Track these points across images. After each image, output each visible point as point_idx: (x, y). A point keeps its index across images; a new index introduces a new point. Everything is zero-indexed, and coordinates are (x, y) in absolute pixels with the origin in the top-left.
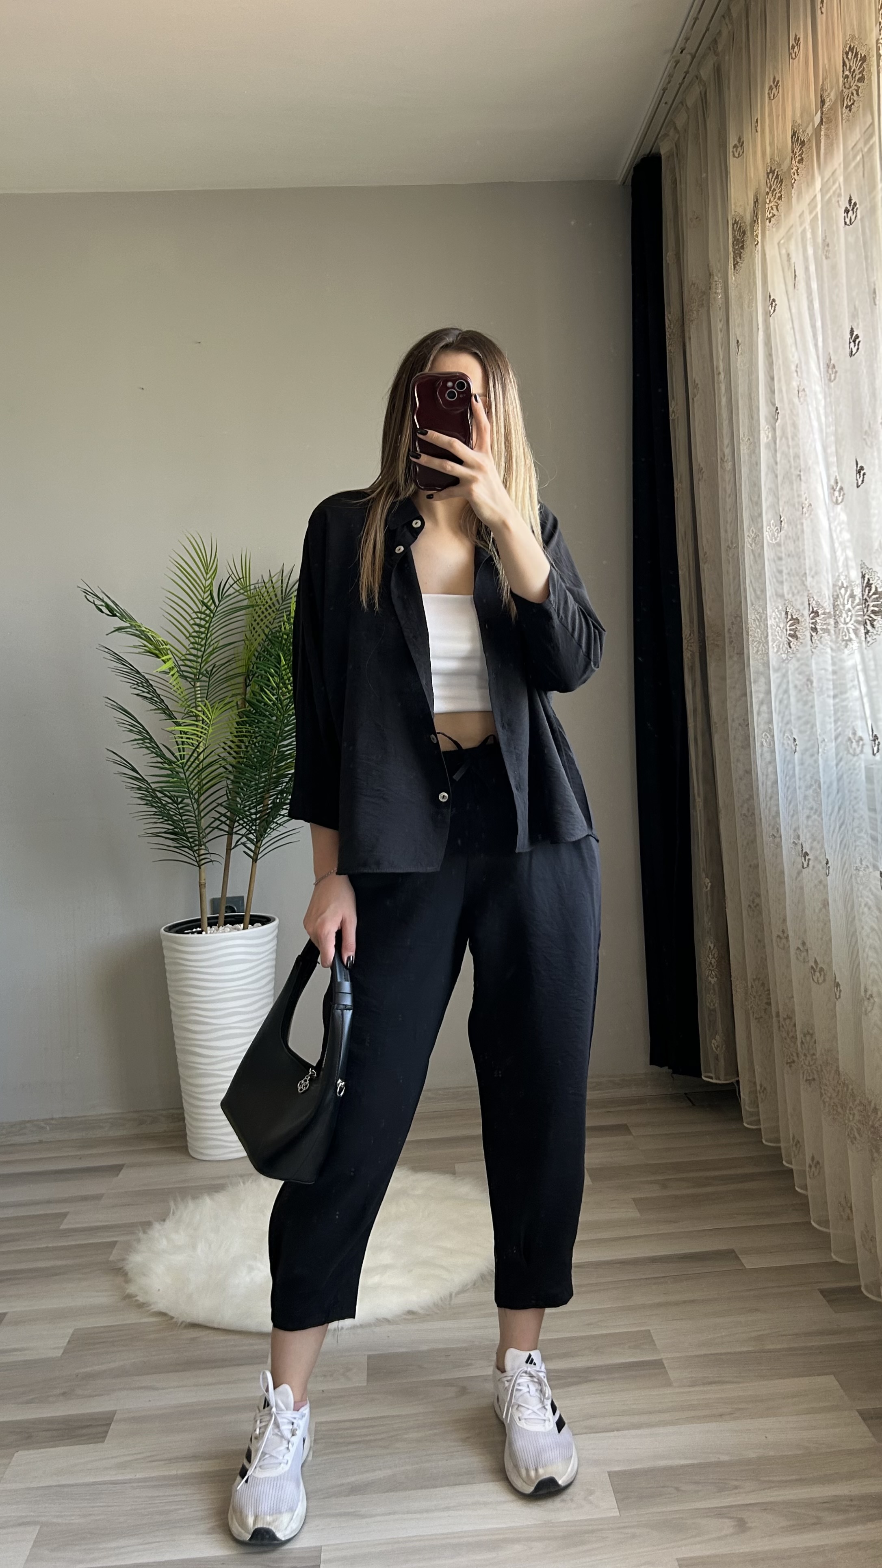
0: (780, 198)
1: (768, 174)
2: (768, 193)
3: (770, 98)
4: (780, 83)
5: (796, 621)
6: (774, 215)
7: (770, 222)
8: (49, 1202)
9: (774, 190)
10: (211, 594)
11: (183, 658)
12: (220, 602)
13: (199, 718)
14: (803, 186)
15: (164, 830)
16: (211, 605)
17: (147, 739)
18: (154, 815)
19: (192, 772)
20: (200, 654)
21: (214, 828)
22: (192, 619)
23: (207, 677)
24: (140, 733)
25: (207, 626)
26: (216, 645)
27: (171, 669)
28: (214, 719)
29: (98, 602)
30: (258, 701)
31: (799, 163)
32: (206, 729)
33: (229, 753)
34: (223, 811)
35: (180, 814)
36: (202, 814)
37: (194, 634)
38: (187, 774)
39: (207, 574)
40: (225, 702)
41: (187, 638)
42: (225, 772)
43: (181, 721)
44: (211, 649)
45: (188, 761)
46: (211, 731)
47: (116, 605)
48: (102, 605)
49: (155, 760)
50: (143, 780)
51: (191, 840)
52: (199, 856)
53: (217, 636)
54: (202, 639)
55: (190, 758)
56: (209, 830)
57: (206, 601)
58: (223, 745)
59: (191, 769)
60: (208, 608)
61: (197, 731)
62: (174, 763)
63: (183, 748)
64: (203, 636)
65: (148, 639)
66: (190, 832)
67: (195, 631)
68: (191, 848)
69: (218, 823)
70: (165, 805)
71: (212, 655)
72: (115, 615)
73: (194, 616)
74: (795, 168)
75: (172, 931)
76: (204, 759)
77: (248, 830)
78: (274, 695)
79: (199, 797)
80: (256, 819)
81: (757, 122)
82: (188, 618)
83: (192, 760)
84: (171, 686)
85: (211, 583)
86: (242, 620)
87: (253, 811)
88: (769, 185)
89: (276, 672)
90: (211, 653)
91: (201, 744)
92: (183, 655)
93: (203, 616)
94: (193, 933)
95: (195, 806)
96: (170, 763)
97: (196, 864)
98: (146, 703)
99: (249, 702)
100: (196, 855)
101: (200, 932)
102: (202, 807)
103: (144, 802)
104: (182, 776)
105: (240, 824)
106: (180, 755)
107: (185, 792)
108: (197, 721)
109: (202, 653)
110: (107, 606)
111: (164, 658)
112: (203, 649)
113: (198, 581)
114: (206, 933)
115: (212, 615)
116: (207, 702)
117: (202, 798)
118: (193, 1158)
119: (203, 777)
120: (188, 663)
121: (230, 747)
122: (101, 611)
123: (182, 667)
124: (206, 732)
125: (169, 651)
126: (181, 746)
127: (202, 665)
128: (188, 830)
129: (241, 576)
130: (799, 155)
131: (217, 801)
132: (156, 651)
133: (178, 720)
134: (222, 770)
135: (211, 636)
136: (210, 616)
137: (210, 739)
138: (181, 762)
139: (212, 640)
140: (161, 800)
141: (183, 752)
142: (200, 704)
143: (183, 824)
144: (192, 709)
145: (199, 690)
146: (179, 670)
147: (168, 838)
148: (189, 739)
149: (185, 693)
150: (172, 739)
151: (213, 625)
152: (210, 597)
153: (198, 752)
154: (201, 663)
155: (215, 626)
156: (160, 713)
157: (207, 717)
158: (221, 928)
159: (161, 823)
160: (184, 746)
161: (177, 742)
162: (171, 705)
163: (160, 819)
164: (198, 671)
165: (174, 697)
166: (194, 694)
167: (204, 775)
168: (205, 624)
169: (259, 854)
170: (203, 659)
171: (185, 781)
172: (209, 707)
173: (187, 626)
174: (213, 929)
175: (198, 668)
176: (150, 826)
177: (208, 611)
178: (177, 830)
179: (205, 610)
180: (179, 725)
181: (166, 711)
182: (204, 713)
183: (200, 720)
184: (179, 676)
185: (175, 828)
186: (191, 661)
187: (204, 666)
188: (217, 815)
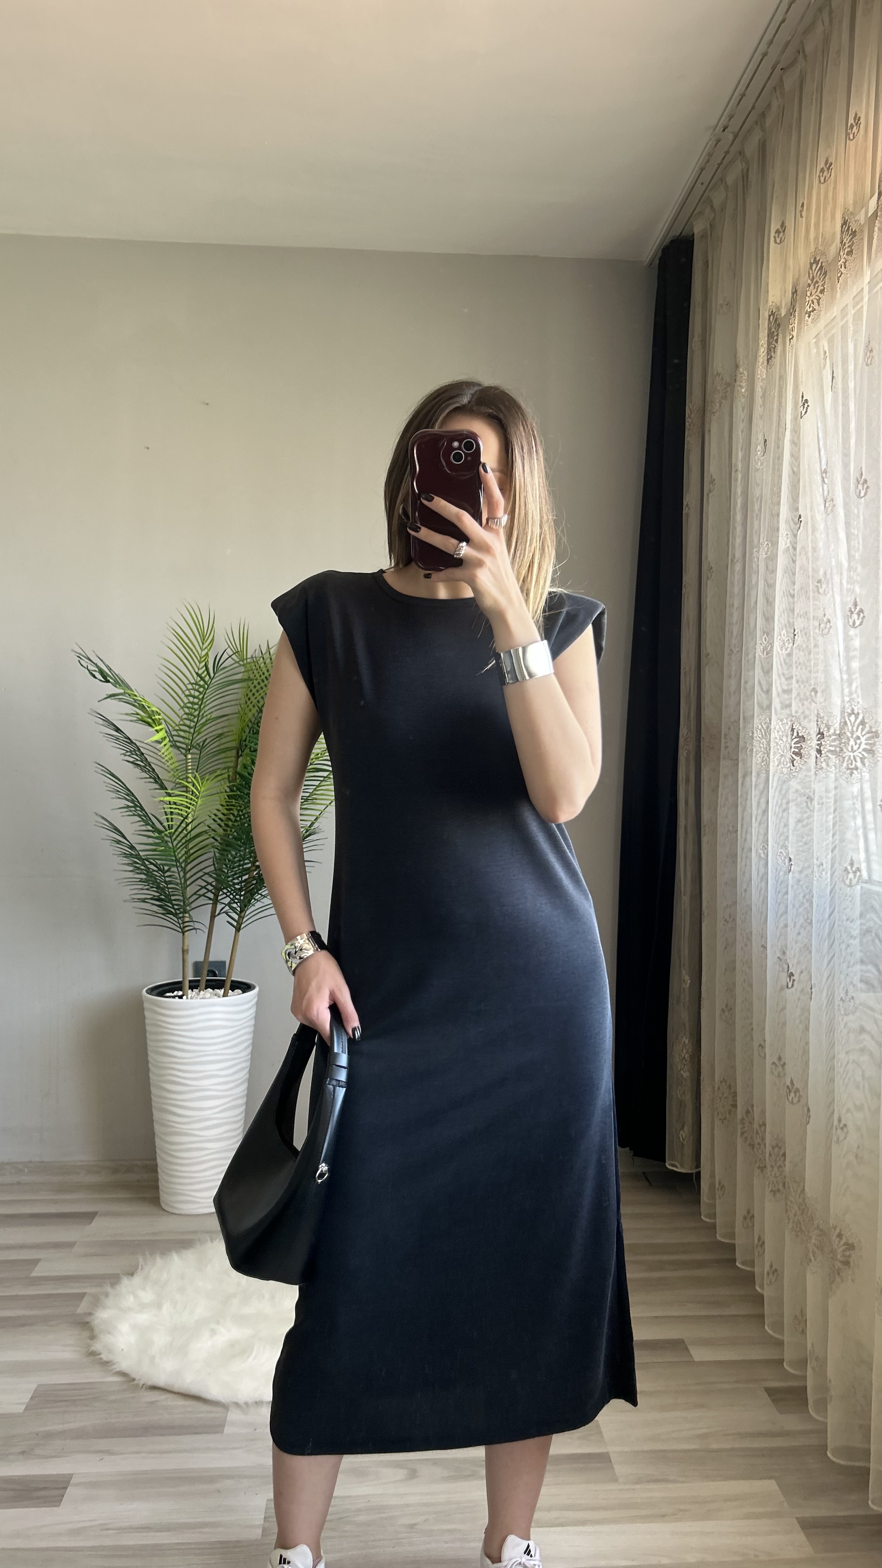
0: (822, 292)
1: (811, 264)
2: (809, 285)
3: (820, 181)
4: (833, 166)
5: (802, 740)
6: (814, 310)
7: (809, 317)
8: (22, 1247)
9: (817, 282)
10: (206, 666)
11: (177, 728)
12: (215, 674)
13: (188, 789)
14: (851, 280)
15: (151, 896)
16: (206, 676)
17: (138, 806)
18: (139, 881)
19: (180, 841)
20: (192, 724)
21: (200, 896)
22: (188, 689)
23: (198, 750)
24: (131, 801)
25: (201, 697)
26: (209, 716)
27: (164, 739)
28: (203, 792)
29: (92, 668)
31: (846, 255)
32: (194, 801)
33: (219, 825)
34: (210, 880)
35: (166, 882)
36: (188, 883)
37: (190, 705)
38: (175, 843)
39: (203, 644)
40: (216, 774)
41: (182, 708)
42: (212, 843)
43: (171, 792)
44: (204, 720)
45: (176, 831)
46: (199, 802)
47: (110, 669)
48: (95, 671)
49: (144, 828)
50: (132, 847)
51: (176, 907)
52: (183, 923)
53: (211, 709)
54: (196, 710)
55: (178, 828)
56: (195, 897)
57: (200, 672)
58: (213, 817)
59: (179, 839)
60: (202, 679)
61: (187, 802)
62: (162, 832)
63: (172, 818)
64: (196, 707)
65: (142, 708)
66: (175, 900)
67: (189, 702)
68: (175, 915)
69: (204, 891)
70: (151, 873)
71: (205, 726)
72: (108, 681)
73: (190, 687)
74: (844, 260)
75: (153, 993)
76: (192, 830)
77: (232, 899)
79: (186, 866)
80: (240, 890)
81: (803, 205)
82: (184, 688)
83: (180, 830)
84: (163, 756)
85: (207, 654)
86: (237, 692)
87: (237, 881)
88: (811, 276)
90: (204, 725)
91: (190, 816)
92: (177, 725)
93: (198, 687)
94: (174, 997)
95: (182, 874)
96: (160, 832)
97: (180, 930)
98: (137, 770)
99: (241, 775)
100: (181, 922)
101: (181, 997)
102: (188, 875)
103: (131, 868)
104: (170, 845)
105: (225, 893)
106: (169, 825)
107: (172, 861)
108: (187, 792)
109: (195, 724)
110: (101, 672)
111: (158, 728)
112: (196, 720)
113: (194, 650)
114: (187, 998)
115: (206, 686)
116: (197, 774)
117: (189, 867)
118: (165, 1211)
120: (182, 733)
121: (220, 819)
122: (94, 676)
123: (175, 738)
124: (195, 803)
125: (162, 721)
126: (169, 816)
127: (195, 736)
128: (173, 898)
129: (239, 650)
130: (848, 247)
131: (203, 871)
132: (149, 720)
133: (168, 790)
134: (211, 840)
135: (204, 707)
136: (204, 688)
137: (199, 810)
138: (169, 831)
139: (205, 712)
140: (149, 868)
141: (172, 821)
142: (190, 775)
143: (168, 891)
144: (182, 779)
145: (189, 762)
146: (171, 739)
147: (153, 904)
148: (179, 809)
149: (177, 764)
150: (161, 809)
151: (207, 697)
152: (204, 668)
153: (186, 822)
154: (193, 734)
155: (209, 698)
156: (151, 782)
157: (196, 788)
158: (202, 993)
159: (147, 889)
160: (173, 816)
161: (165, 812)
162: (163, 775)
163: (145, 885)
164: (190, 741)
165: (165, 767)
166: (185, 765)
167: (190, 846)
168: (199, 695)
169: (242, 924)
170: (196, 729)
171: (172, 850)
172: (199, 780)
173: (182, 696)
174: (194, 993)
175: (191, 738)
176: (136, 891)
177: (203, 683)
178: (163, 897)
179: (199, 681)
180: (169, 795)
181: (157, 780)
182: (194, 785)
183: (189, 791)
184: (171, 746)
185: (161, 895)
186: (184, 731)
187: (196, 737)
188: (204, 884)
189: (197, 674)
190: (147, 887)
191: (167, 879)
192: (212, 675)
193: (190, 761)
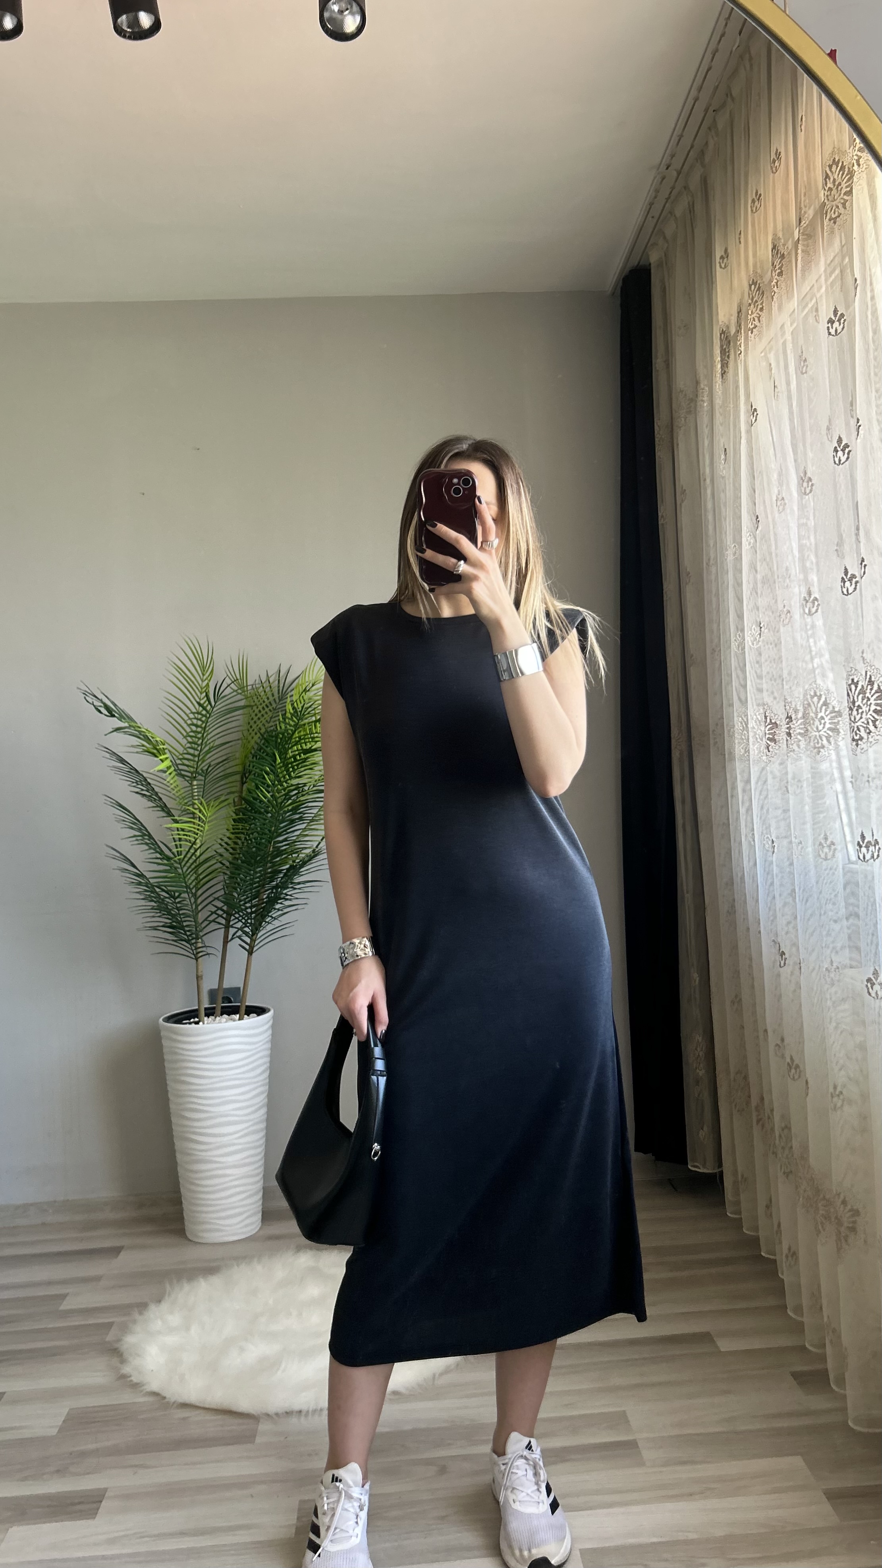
0: (761, 310)
1: (750, 286)
2: (750, 305)
3: (752, 210)
4: (762, 197)
5: (774, 726)
6: (756, 327)
7: (752, 333)
8: (50, 1283)
9: (756, 301)
10: (207, 696)
11: (181, 757)
12: (215, 703)
13: (195, 816)
14: (784, 298)
15: (162, 924)
16: (207, 706)
17: (146, 835)
18: (152, 909)
19: (189, 867)
20: (197, 753)
21: (211, 922)
22: (190, 719)
23: (202, 776)
24: (140, 830)
25: (204, 725)
26: (212, 744)
27: (169, 768)
28: (210, 817)
29: (97, 703)
30: (254, 798)
31: (778, 276)
32: (202, 827)
33: (226, 849)
34: (220, 904)
35: (178, 909)
36: (200, 908)
37: (192, 734)
38: (185, 869)
39: (203, 675)
40: (222, 799)
41: (185, 737)
42: (220, 868)
43: (178, 819)
44: (207, 748)
45: (185, 857)
46: (206, 828)
47: (115, 705)
48: (101, 706)
49: (154, 856)
50: (141, 875)
51: (188, 933)
52: (196, 949)
53: (214, 736)
54: (199, 739)
55: (187, 854)
56: (206, 923)
57: (202, 702)
58: (220, 841)
59: (188, 864)
60: (204, 709)
61: (194, 828)
62: (172, 859)
63: (181, 845)
64: (200, 735)
65: (147, 739)
66: (187, 926)
67: (192, 731)
68: (188, 941)
69: (214, 916)
70: (163, 900)
71: (209, 753)
72: (114, 716)
73: (191, 716)
74: (776, 281)
75: (170, 1021)
76: (201, 855)
77: (243, 923)
78: (269, 792)
79: (196, 891)
80: (252, 913)
81: (740, 233)
82: (186, 718)
83: (189, 856)
84: (168, 784)
85: (208, 685)
86: (239, 719)
87: (248, 905)
88: (751, 296)
89: (271, 770)
90: (208, 752)
91: (198, 841)
92: (181, 755)
93: (200, 716)
94: (190, 1023)
95: (193, 900)
96: (169, 859)
97: (193, 957)
98: (145, 801)
99: (244, 799)
100: (194, 948)
101: (197, 1023)
102: (199, 901)
103: (143, 897)
104: (180, 871)
105: (236, 918)
106: (178, 852)
107: (182, 887)
108: (194, 818)
110: (107, 707)
111: (162, 757)
112: (199, 748)
113: (195, 682)
114: (204, 1023)
115: (208, 715)
116: (203, 800)
117: (200, 892)
118: (190, 1240)
119: (200, 872)
120: (186, 762)
121: (226, 843)
122: (100, 712)
123: (179, 766)
124: (202, 829)
125: (167, 751)
126: (178, 843)
127: (200, 763)
128: (185, 924)
129: (239, 678)
130: (779, 268)
131: (214, 895)
132: (155, 751)
133: (176, 818)
134: (219, 865)
135: (207, 736)
136: (206, 717)
137: (207, 835)
138: (178, 857)
139: (208, 740)
140: (159, 895)
141: (181, 847)
142: (196, 802)
143: (180, 918)
144: (188, 806)
145: (195, 789)
146: (177, 768)
147: (165, 932)
148: (186, 835)
149: (182, 791)
150: (169, 835)
151: (209, 726)
152: (206, 699)
153: (195, 848)
154: (198, 762)
155: (211, 726)
156: (158, 811)
157: (203, 814)
158: (218, 1018)
159: (159, 917)
160: (181, 843)
161: (174, 838)
162: (170, 804)
163: (157, 913)
164: (195, 770)
165: (171, 795)
166: (191, 792)
167: (200, 871)
168: (202, 724)
169: (254, 947)
170: (200, 758)
171: (182, 876)
172: (205, 805)
173: (185, 726)
174: (210, 1019)
175: (196, 766)
176: (149, 919)
177: (205, 712)
178: (174, 924)
179: (202, 711)
180: (176, 822)
181: (164, 808)
182: (200, 811)
183: (197, 818)
184: (176, 774)
185: (173, 922)
186: (188, 760)
187: (200, 765)
188: (214, 909)
189: (199, 704)
190: (159, 914)
191: (179, 905)
192: (213, 704)
193: (196, 787)
